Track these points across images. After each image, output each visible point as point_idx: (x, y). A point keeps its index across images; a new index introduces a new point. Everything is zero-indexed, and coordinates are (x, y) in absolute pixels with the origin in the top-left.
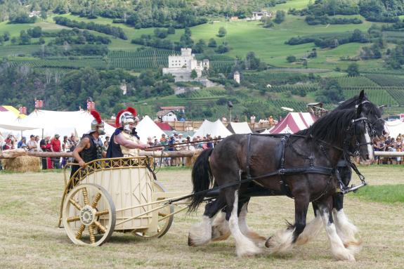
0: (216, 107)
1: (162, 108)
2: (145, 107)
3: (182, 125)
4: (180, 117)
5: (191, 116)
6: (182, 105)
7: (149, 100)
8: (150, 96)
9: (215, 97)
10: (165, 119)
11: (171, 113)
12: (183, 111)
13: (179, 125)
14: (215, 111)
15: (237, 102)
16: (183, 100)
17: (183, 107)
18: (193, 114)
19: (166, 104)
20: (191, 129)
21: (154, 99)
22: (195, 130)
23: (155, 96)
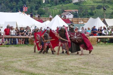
0: (96, 10)
1: (65, 11)
2: (55, 10)
3: (77, 20)
4: (75, 16)
5: (82, 15)
6: (76, 9)
7: (58, 6)
8: (58, 4)
9: (95, 4)
10: (67, 17)
11: (70, 14)
12: (77, 12)
13: (75, 20)
14: (95, 12)
15: (108, 7)
16: (77, 6)
17: (77, 10)
18: (83, 14)
19: (67, 8)
20: (82, 22)
21: (61, 5)
22: (84, 23)
23: (61, 4)
